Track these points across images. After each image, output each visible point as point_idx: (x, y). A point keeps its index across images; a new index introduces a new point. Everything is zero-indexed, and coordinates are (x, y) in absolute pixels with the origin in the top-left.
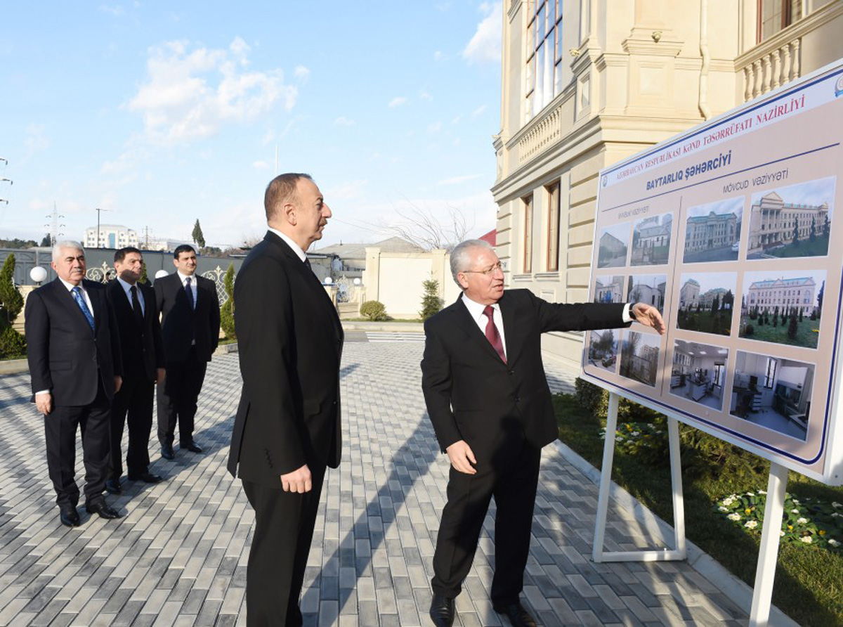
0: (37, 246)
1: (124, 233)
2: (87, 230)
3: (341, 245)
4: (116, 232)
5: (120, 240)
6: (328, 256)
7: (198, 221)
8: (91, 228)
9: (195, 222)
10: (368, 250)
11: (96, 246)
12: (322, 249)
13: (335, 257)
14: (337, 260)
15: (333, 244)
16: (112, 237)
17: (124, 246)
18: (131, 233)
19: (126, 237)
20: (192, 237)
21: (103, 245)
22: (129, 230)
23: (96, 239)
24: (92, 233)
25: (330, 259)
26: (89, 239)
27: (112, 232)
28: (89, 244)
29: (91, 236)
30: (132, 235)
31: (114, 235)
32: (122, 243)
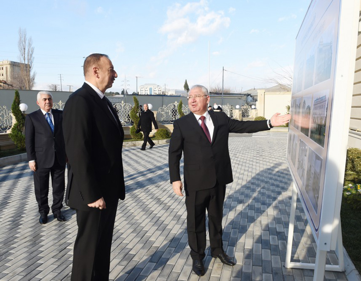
0: (119, 94)
1: (155, 87)
2: (140, 87)
3: (254, 89)
4: (152, 87)
5: (154, 91)
6: (245, 95)
7: (186, 80)
8: (142, 86)
10: (258, 91)
11: (144, 94)
12: (245, 92)
13: (248, 95)
14: (249, 96)
15: (251, 89)
16: (151, 89)
17: (156, 93)
18: (159, 87)
19: (157, 89)
20: (184, 88)
21: (147, 93)
22: (158, 86)
23: (144, 91)
24: (142, 88)
25: (245, 96)
26: (141, 91)
27: (151, 87)
28: (141, 93)
29: (142, 89)
30: (160, 88)
31: (152, 88)
32: (155, 92)
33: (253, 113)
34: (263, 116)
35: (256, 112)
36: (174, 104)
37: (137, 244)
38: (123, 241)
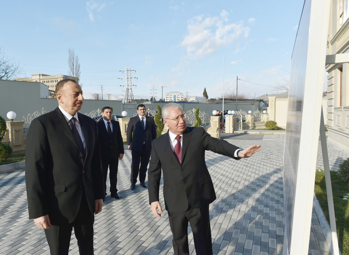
0: (149, 101)
1: (179, 95)
2: (166, 94)
3: (267, 95)
4: (176, 94)
5: (178, 97)
6: (258, 100)
8: (167, 93)
9: (204, 89)
11: (169, 101)
12: (258, 98)
13: (261, 101)
14: (262, 102)
15: (263, 95)
16: (175, 96)
17: (179, 100)
18: (182, 94)
19: (180, 96)
20: (203, 95)
21: (172, 100)
22: (181, 93)
23: (169, 98)
24: (167, 95)
25: (258, 102)
26: (167, 98)
27: (175, 94)
28: (167, 100)
29: (167, 97)
30: (182, 95)
31: (176, 95)
32: (178, 99)
33: (264, 118)
34: (274, 121)
35: (267, 117)
36: (192, 110)
37: (149, 237)
38: (138, 234)
